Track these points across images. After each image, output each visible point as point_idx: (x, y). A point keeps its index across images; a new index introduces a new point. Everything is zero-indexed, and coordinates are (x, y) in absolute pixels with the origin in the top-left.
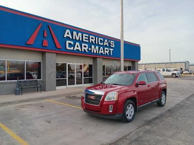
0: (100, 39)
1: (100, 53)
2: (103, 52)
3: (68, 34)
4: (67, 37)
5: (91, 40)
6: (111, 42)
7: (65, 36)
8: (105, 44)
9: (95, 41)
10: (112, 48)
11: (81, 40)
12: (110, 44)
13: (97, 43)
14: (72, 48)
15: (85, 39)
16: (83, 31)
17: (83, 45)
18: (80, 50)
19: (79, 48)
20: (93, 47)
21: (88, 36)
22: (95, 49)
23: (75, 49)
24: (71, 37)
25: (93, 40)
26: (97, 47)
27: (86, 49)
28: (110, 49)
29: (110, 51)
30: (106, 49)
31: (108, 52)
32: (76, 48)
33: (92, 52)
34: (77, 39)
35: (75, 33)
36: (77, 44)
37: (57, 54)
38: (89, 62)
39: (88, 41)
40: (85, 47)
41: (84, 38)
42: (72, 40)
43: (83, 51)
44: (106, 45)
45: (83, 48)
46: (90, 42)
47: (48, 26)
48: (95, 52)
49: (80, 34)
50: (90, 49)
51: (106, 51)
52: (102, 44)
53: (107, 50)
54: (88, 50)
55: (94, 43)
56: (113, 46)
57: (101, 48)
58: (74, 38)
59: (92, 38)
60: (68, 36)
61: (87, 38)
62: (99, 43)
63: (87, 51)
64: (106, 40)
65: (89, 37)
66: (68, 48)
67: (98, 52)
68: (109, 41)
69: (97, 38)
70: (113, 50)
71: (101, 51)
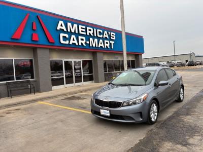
0: (98, 30)
1: (99, 46)
2: (102, 45)
3: (61, 26)
5: (88, 32)
6: (112, 33)
7: (58, 28)
8: (105, 36)
9: (93, 33)
10: (113, 40)
11: (77, 32)
12: (110, 36)
13: (95, 35)
14: (67, 42)
16: (79, 23)
17: (80, 37)
18: (77, 44)
19: (76, 42)
20: (91, 39)
21: (84, 27)
22: (94, 43)
23: (71, 43)
24: (65, 30)
26: (96, 40)
28: (111, 42)
29: (110, 44)
30: (106, 41)
31: (108, 45)
33: (91, 46)
34: (73, 31)
35: (69, 24)
36: (73, 37)
37: (50, 49)
38: (88, 58)
39: (85, 33)
40: (82, 40)
41: (80, 30)
42: (67, 32)
43: (80, 44)
44: (106, 38)
46: (88, 34)
48: (94, 46)
49: (75, 26)
50: (88, 42)
51: (106, 45)
52: (101, 36)
53: (107, 43)
54: (86, 43)
55: (92, 35)
57: (101, 41)
58: (69, 31)
59: (90, 30)
60: (61, 28)
61: (84, 30)
62: (98, 36)
63: (85, 45)
64: (106, 32)
65: (86, 29)
66: (62, 42)
67: (97, 46)
68: (109, 33)
69: (95, 30)
70: (113, 42)
71: (101, 43)
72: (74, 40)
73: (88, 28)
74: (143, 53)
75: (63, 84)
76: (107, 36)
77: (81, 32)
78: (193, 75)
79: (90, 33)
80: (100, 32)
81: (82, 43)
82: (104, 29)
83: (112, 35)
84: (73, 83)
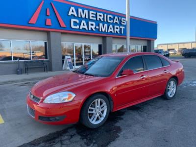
0: (109, 16)
1: (109, 31)
2: (112, 30)
3: (73, 11)
4: (72, 15)
5: (98, 17)
6: (122, 19)
7: (70, 14)
8: (115, 21)
9: (104, 19)
10: (123, 26)
11: (87, 17)
12: (120, 21)
13: (105, 20)
14: (77, 27)
15: (92, 17)
16: (90, 8)
17: (90, 23)
18: (87, 29)
19: (86, 27)
20: (101, 25)
21: (95, 13)
22: (103, 28)
24: (76, 15)
25: (101, 18)
26: (106, 25)
27: (93, 27)
28: (121, 27)
29: (121, 29)
30: (116, 27)
31: (118, 30)
32: (82, 27)
33: (100, 30)
34: (83, 16)
35: (80, 10)
36: (83, 22)
37: (62, 33)
39: (95, 19)
40: (92, 25)
41: (91, 15)
42: (77, 18)
43: (90, 29)
44: (116, 23)
45: (90, 26)
46: (98, 19)
47: (51, 4)
48: (103, 30)
49: (86, 11)
50: (97, 27)
51: (116, 30)
52: (112, 21)
53: (117, 28)
54: (95, 28)
55: (102, 20)
56: (125, 24)
57: (111, 26)
58: (80, 16)
59: (101, 16)
60: (73, 13)
61: (94, 16)
62: (109, 21)
63: (94, 30)
64: (116, 17)
66: (73, 26)
67: (106, 31)
68: (120, 18)
69: (105, 15)
70: (124, 28)
71: (111, 29)
72: (84, 25)
73: (98, 14)
76: (117, 21)
79: (100, 19)
80: (110, 18)
82: (114, 14)
83: (122, 21)
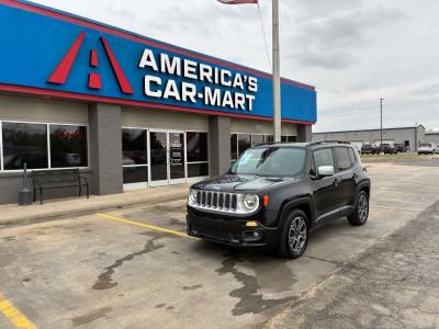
0: (223, 72)
1: (224, 105)
2: (230, 103)
3: (149, 59)
4: (146, 66)
5: (202, 74)
7: (142, 65)
8: (236, 83)
9: (213, 78)
10: (252, 93)
11: (179, 73)
12: (246, 84)
13: (217, 81)
14: (158, 94)
15: (190, 72)
16: (185, 54)
17: (185, 85)
18: (178, 98)
19: (176, 94)
20: (208, 90)
21: (195, 64)
22: (212, 97)
23: (166, 96)
24: (156, 68)
25: (209, 75)
26: (217, 91)
27: (192, 95)
28: (248, 96)
29: (247, 100)
30: (237, 95)
31: (242, 103)
32: (168, 93)
33: (207, 102)
34: (171, 71)
35: (164, 57)
36: (171, 82)
37: (122, 106)
38: (199, 127)
39: (195, 77)
40: (189, 90)
41: (187, 69)
42: (159, 73)
43: (184, 99)
44: (238, 87)
45: (185, 93)
46: (202, 79)
47: (101, 39)
48: (213, 103)
49: (177, 60)
50: (200, 96)
51: (237, 101)
52: (229, 84)
53: (240, 98)
54: (196, 97)
55: (210, 80)
56: (255, 90)
57: (228, 93)
58: (163, 70)
59: (206, 70)
60: (149, 64)
61: (194, 70)
62: (223, 83)
63: (193, 100)
64: (238, 76)
65: (198, 68)
66: (148, 92)
67: (219, 104)
68: (245, 77)
69: (216, 70)
70: (253, 97)
71: (228, 99)
72: (172, 90)
73: (202, 66)
74: (314, 122)
75: (146, 180)
76: (241, 84)
77: (187, 75)
78: (417, 175)
79: (205, 77)
80: (226, 75)
81: (188, 97)
82: (235, 68)
84: (165, 178)
